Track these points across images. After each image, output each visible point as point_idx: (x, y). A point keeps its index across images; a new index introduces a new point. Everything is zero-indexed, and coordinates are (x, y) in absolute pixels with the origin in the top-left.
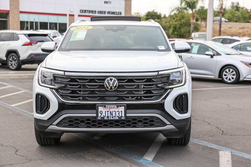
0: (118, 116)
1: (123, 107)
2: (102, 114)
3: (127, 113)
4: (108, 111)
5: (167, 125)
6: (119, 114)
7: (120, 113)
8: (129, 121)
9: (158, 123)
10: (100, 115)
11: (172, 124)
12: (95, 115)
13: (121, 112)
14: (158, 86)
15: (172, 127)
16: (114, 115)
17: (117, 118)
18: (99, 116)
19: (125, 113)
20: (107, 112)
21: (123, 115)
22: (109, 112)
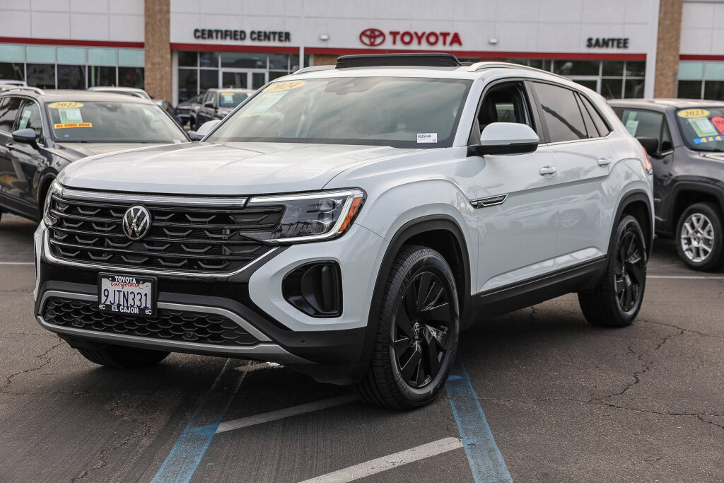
0: (139, 305)
1: (149, 284)
2: (107, 296)
3: (159, 299)
4: (119, 291)
5: (260, 342)
6: (140, 300)
7: (144, 297)
8: (166, 322)
9: (231, 333)
10: (103, 299)
11: (274, 342)
12: (94, 298)
13: (146, 295)
14: (242, 236)
15: (275, 348)
16: (130, 302)
17: (136, 311)
18: (103, 302)
19: (155, 300)
20: (117, 293)
21: (149, 305)
22: (122, 294)
